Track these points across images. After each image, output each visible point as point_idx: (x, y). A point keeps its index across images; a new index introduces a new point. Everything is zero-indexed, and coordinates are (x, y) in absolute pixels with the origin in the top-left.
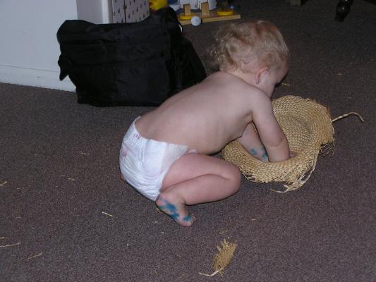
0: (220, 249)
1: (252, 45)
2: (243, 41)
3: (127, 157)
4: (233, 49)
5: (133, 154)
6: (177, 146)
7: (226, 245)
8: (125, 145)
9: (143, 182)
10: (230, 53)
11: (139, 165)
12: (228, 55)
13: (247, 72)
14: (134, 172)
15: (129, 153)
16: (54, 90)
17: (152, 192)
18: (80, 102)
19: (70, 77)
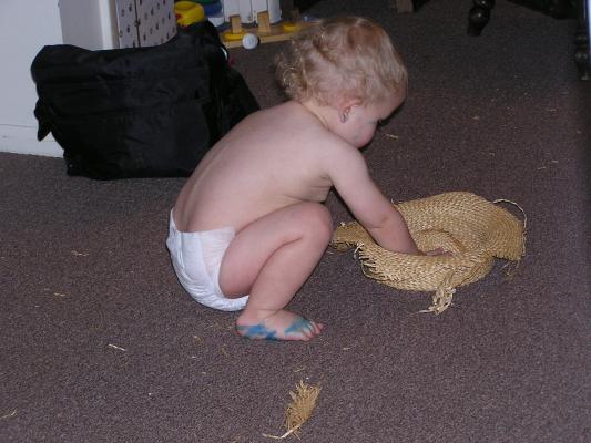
0: (294, 397)
7: (303, 389)
18: (71, 173)
19: (55, 135)
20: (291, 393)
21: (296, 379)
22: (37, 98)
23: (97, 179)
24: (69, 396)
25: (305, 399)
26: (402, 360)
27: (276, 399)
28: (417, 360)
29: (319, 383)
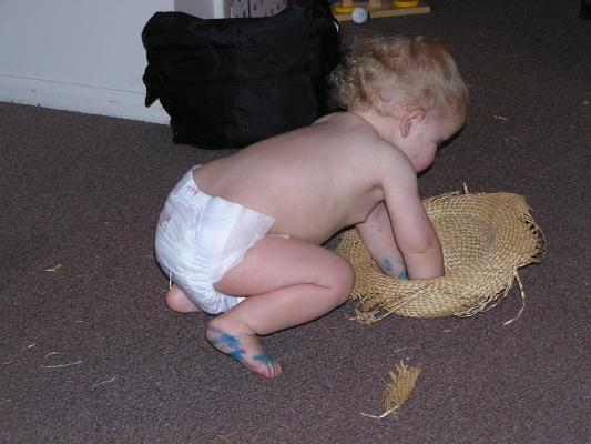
0: (393, 376)
1: (399, 72)
2: (386, 65)
3: (171, 221)
4: (369, 77)
5: (183, 217)
6: (258, 214)
7: (403, 369)
8: (171, 203)
9: (190, 265)
10: (363, 82)
11: (189, 234)
12: (359, 84)
13: (387, 115)
14: (178, 246)
15: (176, 217)
16: (136, 121)
17: (203, 284)
18: (177, 140)
19: (161, 102)
20: (391, 373)
21: (396, 359)
22: (146, 64)
23: (202, 148)
24: (168, 364)
25: (405, 379)
26: (504, 345)
27: (375, 378)
28: (519, 346)
29: (419, 364)
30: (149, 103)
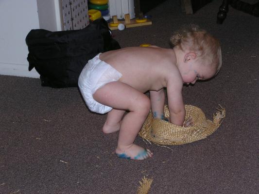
0: (141, 183)
7: (145, 180)
18: (43, 85)
19: (36, 69)
21: (142, 176)
22: (28, 52)
25: (146, 184)
27: (133, 184)
29: (152, 178)
30: (30, 69)
